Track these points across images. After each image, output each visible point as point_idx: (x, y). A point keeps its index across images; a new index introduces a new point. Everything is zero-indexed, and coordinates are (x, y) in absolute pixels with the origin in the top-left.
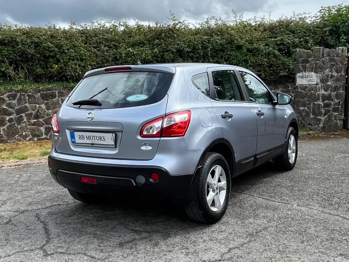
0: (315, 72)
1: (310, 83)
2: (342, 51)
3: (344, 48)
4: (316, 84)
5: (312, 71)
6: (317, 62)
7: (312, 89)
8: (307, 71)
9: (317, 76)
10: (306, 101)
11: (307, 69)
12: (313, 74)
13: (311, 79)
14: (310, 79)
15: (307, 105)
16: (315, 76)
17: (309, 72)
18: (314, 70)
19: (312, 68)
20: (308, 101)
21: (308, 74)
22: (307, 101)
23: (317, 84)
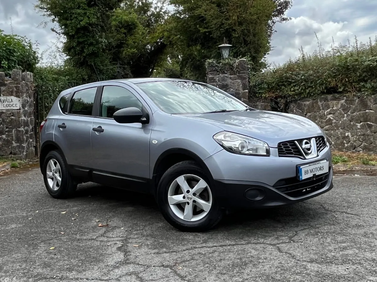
0: (17, 96)
1: (9, 108)
2: (31, 76)
3: (32, 74)
4: (18, 108)
5: (12, 95)
6: (19, 85)
7: (12, 114)
8: (3, 94)
9: (19, 101)
10: (3, 129)
11: (3, 93)
12: (14, 98)
13: (12, 103)
14: (9, 103)
15: (6, 132)
16: (18, 100)
17: (7, 96)
18: (14, 94)
19: (12, 92)
20: (7, 128)
21: (5, 99)
22: (5, 128)
23: (20, 109)
